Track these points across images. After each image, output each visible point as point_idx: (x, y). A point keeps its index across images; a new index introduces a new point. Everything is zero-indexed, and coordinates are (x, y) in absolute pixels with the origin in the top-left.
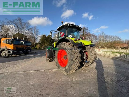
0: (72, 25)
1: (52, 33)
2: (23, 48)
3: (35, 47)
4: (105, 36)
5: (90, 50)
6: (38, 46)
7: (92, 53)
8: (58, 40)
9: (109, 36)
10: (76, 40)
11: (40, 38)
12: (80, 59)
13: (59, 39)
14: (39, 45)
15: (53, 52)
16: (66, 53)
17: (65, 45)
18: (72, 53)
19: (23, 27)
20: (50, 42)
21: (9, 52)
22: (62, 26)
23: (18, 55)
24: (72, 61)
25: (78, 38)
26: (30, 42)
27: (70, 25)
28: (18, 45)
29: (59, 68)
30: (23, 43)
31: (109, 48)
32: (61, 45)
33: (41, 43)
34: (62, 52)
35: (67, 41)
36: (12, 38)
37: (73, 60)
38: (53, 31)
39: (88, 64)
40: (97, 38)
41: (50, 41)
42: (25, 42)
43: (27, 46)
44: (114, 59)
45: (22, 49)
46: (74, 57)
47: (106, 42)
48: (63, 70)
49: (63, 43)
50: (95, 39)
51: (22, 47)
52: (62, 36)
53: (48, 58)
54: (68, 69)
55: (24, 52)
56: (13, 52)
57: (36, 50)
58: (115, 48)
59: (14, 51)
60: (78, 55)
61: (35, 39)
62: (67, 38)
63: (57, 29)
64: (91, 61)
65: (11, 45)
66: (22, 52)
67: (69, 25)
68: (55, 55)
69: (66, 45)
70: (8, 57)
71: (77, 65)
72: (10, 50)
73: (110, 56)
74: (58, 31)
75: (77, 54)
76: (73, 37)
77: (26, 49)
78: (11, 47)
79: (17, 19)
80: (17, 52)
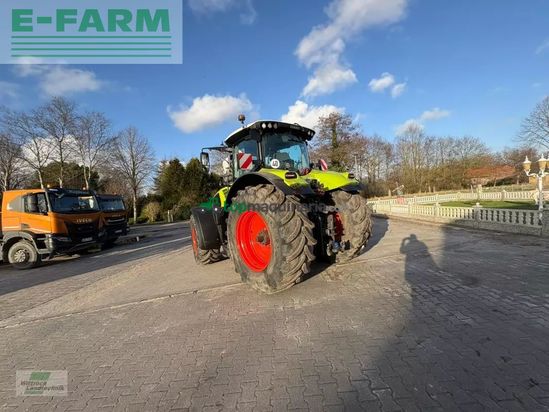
0: (275, 126)
1: (207, 155)
2: (96, 222)
3: (138, 215)
4: (423, 140)
5: (348, 204)
6: (150, 210)
7: (354, 215)
8: (234, 178)
9: (441, 142)
10: (291, 175)
11: (156, 177)
12: (310, 238)
13: (237, 175)
14: (157, 204)
15: (219, 227)
16: (262, 225)
17: (257, 195)
18: (283, 221)
19: (81, 138)
20: (201, 190)
21: (41, 245)
22: (241, 129)
23: (76, 256)
24: (286, 246)
25: (305, 165)
26: (117, 198)
27: (270, 126)
28: (72, 212)
29: (244, 277)
30: (91, 202)
31: (443, 187)
32: (246, 198)
33: (165, 197)
34: (249, 220)
35: (263, 181)
36: (47, 189)
37: (288, 241)
38: (211, 149)
39: (346, 255)
40: (395, 151)
41: (202, 185)
42: (99, 200)
43: (108, 215)
44: (449, 228)
45: (90, 229)
46: (288, 232)
47: (432, 165)
48: (258, 281)
49: (251, 189)
50: (383, 156)
51: (90, 220)
52: (246, 165)
53: (203, 248)
54: (274, 272)
55: (99, 240)
56: (55, 242)
57: (142, 230)
58: (465, 186)
59: (60, 239)
60: (302, 225)
61: (134, 181)
62: (262, 172)
63: (227, 142)
64: (355, 243)
65: (46, 214)
66: (91, 239)
67: (264, 126)
68: (228, 233)
69: (261, 197)
70: (38, 264)
71: (303, 257)
72: (43, 236)
73: (437, 220)
74: (230, 146)
75: (299, 223)
76: (282, 168)
77: (104, 226)
78: (46, 224)
79: (52, 107)
80: (70, 240)
